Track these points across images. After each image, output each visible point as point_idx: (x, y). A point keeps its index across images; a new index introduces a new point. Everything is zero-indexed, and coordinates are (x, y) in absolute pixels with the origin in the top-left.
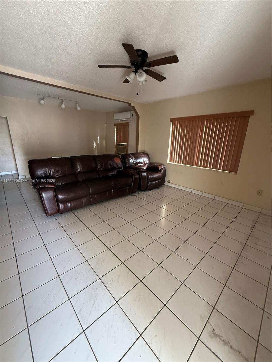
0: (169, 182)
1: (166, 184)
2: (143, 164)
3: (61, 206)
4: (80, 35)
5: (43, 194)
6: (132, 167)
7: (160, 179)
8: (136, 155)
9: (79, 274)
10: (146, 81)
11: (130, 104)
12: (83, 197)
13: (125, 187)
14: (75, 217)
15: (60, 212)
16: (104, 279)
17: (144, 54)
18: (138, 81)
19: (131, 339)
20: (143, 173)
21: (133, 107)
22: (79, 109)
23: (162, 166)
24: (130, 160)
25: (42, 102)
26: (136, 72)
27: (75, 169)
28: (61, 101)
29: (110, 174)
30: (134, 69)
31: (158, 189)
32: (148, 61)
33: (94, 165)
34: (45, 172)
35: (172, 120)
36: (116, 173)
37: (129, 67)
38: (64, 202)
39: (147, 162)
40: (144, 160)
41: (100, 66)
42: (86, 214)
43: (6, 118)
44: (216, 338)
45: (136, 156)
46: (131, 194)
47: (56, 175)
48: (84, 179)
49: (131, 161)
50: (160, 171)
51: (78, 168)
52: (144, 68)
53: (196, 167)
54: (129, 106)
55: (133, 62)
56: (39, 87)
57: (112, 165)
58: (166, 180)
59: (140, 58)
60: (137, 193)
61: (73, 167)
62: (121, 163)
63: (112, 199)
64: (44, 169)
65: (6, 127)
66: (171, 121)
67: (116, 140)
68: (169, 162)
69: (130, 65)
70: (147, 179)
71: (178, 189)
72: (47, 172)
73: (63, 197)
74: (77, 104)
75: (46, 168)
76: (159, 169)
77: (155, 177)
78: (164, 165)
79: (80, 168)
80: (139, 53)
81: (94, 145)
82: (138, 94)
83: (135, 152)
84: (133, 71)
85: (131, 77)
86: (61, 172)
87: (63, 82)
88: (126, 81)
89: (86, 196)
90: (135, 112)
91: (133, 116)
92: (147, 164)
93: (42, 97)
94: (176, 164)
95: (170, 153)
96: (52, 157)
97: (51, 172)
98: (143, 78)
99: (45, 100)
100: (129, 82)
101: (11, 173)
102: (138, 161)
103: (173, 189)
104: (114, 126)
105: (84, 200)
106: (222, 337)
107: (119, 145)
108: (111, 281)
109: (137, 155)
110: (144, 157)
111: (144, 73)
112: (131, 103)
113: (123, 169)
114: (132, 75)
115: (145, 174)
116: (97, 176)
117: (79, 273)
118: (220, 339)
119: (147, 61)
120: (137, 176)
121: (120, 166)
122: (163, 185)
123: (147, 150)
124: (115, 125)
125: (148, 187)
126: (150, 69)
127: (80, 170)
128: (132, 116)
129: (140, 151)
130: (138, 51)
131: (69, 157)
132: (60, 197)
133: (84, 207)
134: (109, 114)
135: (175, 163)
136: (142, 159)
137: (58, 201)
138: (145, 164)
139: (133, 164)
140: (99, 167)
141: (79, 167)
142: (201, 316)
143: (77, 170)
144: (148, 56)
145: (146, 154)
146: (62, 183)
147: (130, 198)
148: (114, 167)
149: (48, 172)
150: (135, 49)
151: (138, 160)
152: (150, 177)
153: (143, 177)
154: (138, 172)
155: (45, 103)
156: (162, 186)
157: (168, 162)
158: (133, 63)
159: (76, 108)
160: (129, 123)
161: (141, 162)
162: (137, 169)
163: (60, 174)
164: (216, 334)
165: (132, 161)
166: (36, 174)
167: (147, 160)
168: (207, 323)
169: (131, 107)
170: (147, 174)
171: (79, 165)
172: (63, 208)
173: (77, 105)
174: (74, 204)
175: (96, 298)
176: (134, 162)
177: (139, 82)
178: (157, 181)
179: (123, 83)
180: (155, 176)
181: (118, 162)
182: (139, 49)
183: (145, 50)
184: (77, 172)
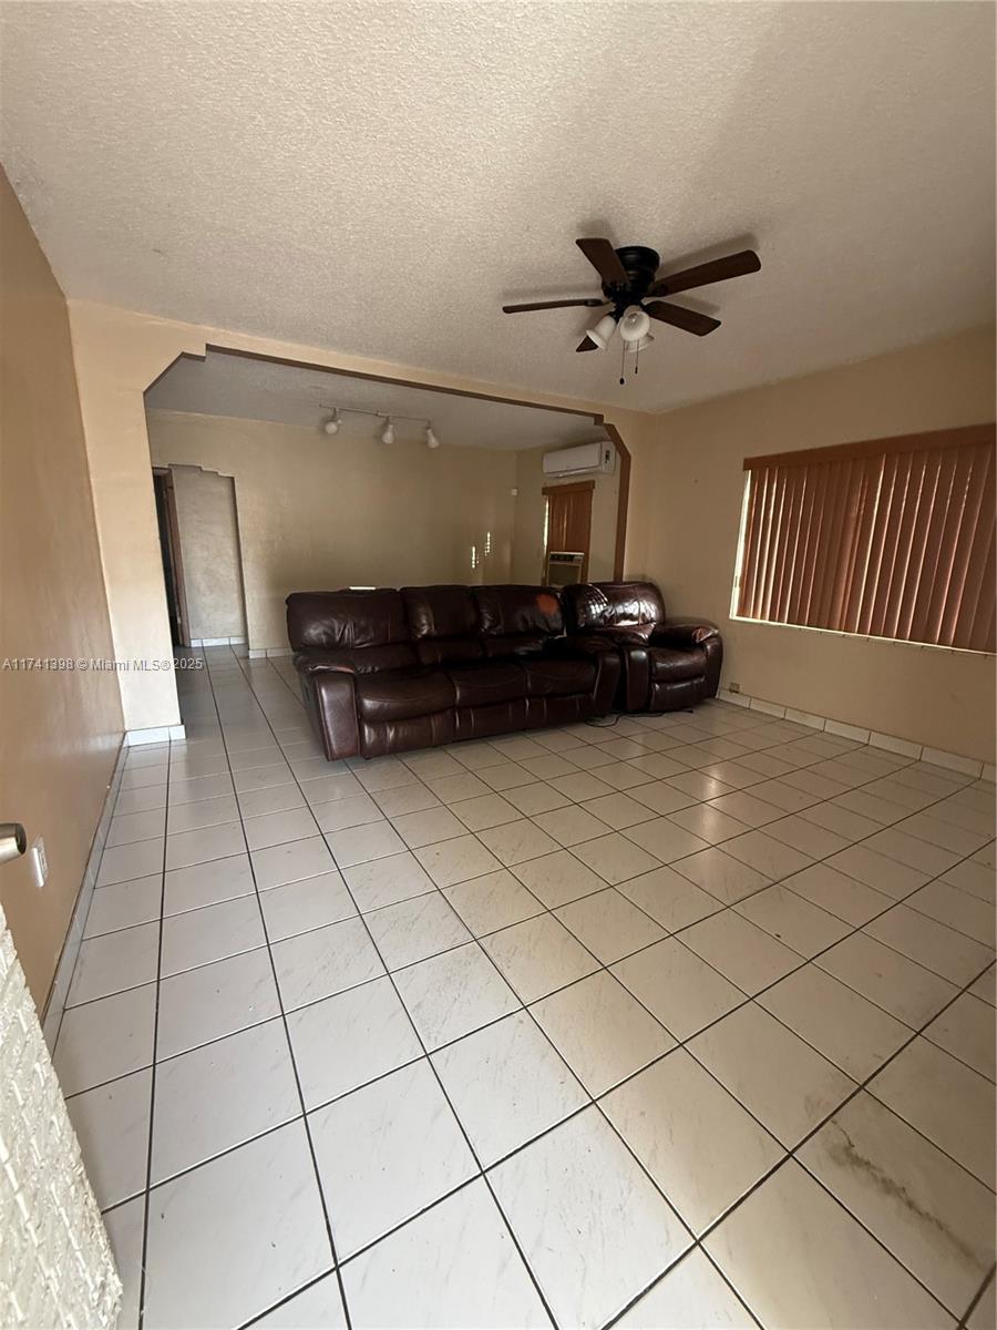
0: (734, 690)
1: (721, 698)
2: (636, 623)
3: (369, 732)
4: (459, 230)
5: (323, 692)
6: (598, 629)
7: (700, 676)
8: (614, 591)
9: (416, 919)
10: (649, 337)
11: (598, 418)
12: (434, 713)
13: (571, 694)
14: (405, 772)
15: (363, 754)
16: (488, 944)
17: (646, 257)
18: (625, 341)
19: (564, 1104)
20: (634, 650)
21: (611, 429)
22: (433, 442)
23: (708, 630)
24: (592, 607)
25: (332, 428)
26: (617, 316)
27: (415, 627)
28: (380, 422)
29: (522, 650)
30: (612, 307)
31: (691, 712)
32: (658, 277)
33: (472, 618)
34: (330, 632)
35: (749, 464)
36: (540, 648)
37: (596, 303)
38: (377, 720)
39: (653, 615)
40: (644, 608)
41: (507, 310)
42: (439, 768)
43: (233, 478)
44: (855, 1167)
45: (615, 595)
46: (591, 720)
47: (358, 641)
48: (440, 659)
49: (596, 609)
50: (702, 646)
51: (423, 625)
52: (646, 301)
53: (842, 633)
54: (595, 424)
55: (609, 286)
56: (330, 384)
57: (529, 619)
58: (724, 683)
59: (631, 272)
60: (610, 720)
61: (409, 622)
62: (559, 616)
63: (524, 730)
64: (326, 622)
65: (226, 506)
66: (746, 468)
67: (546, 544)
68: (738, 615)
69: (599, 295)
70: (651, 674)
71: (770, 715)
72: (333, 631)
73: (377, 707)
74: (429, 428)
75: (334, 620)
76: (697, 641)
77: (680, 667)
78: (717, 628)
79: (429, 625)
80: (631, 257)
81: (474, 558)
82: (622, 381)
83: (612, 580)
84: (611, 314)
85: (603, 332)
86: (372, 634)
87: (396, 365)
88: (588, 345)
89: (441, 711)
90: (616, 444)
91: (607, 457)
92: (652, 621)
93: (330, 412)
94: (761, 624)
95: (741, 585)
96: (352, 588)
97: (346, 631)
98: (639, 330)
99: (340, 422)
100: (597, 347)
101: (227, 643)
102: (620, 609)
103: (751, 715)
104: (543, 494)
105: (435, 723)
106: (880, 1170)
107: (557, 558)
108: (508, 952)
109: (617, 591)
110: (644, 596)
111: (645, 315)
112: (602, 416)
113: (565, 635)
114: (607, 325)
115: (644, 654)
116: (480, 654)
117: (415, 916)
118: (872, 1174)
119: (656, 279)
120: (614, 660)
121: (557, 623)
122: (708, 700)
123: (654, 573)
124: (546, 491)
125: (652, 701)
126: (665, 299)
127: (429, 631)
128: (604, 456)
129: (629, 576)
130: (624, 251)
131: (398, 590)
132: (368, 704)
133: (435, 746)
134: (528, 457)
135: (758, 621)
136: (636, 603)
137: (362, 718)
138: (647, 622)
139: (602, 621)
140: (487, 624)
141: (424, 621)
142: (808, 1099)
143: (419, 630)
144: (661, 261)
145: (649, 589)
146: (373, 668)
147: (585, 732)
148: (536, 628)
149: (337, 629)
150: (615, 248)
151: (621, 607)
152: (660, 665)
153: (636, 663)
154: (617, 646)
155: (338, 431)
156: (708, 704)
157: (733, 614)
158: (608, 290)
159: (425, 443)
160: (594, 482)
161: (631, 614)
162: (616, 638)
163: (369, 638)
164: (857, 1157)
165: (599, 611)
166: (306, 634)
167: (653, 607)
168: (829, 1123)
169: (603, 428)
170: (649, 654)
171: (427, 615)
172: (372, 740)
173: (429, 431)
174: (405, 731)
175: (464, 984)
176: (606, 614)
177: (626, 345)
178: (688, 684)
179: (578, 350)
180: (680, 663)
181: (550, 609)
182: (629, 245)
183: (648, 246)
184: (419, 636)
